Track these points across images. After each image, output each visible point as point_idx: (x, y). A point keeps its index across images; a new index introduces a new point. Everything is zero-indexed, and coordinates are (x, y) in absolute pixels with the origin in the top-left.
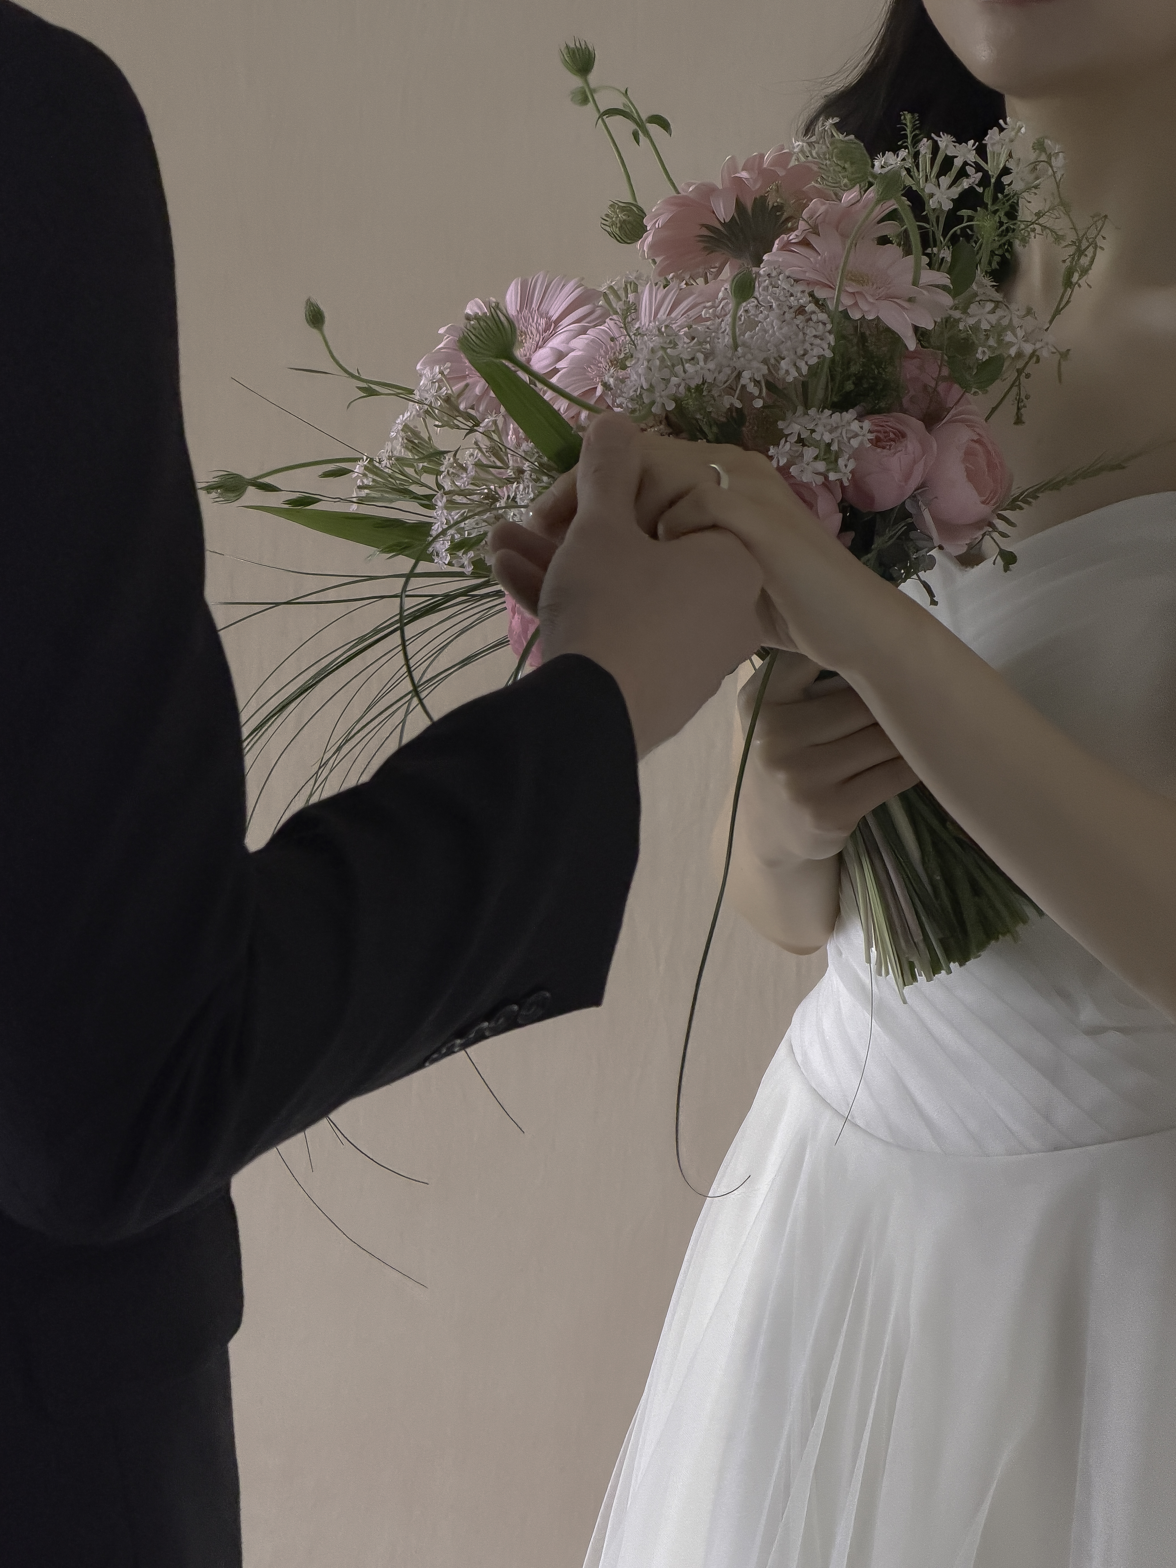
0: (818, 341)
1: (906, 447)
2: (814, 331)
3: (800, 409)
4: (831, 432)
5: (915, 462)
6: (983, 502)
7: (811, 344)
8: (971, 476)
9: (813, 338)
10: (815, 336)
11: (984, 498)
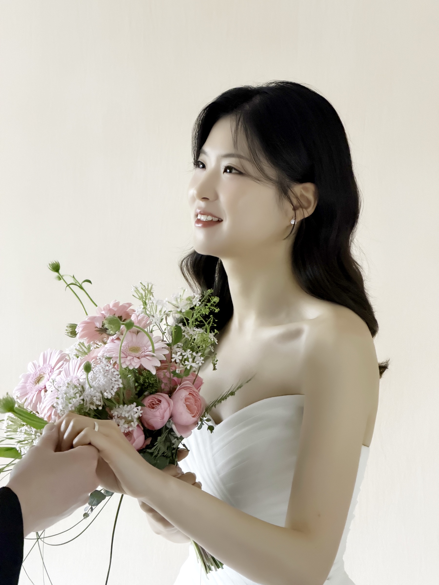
0: (117, 382)
1: (161, 407)
2: (114, 378)
3: (117, 405)
4: (128, 413)
5: (165, 411)
6: (194, 417)
7: (115, 384)
8: (188, 407)
9: (115, 382)
10: (116, 381)
11: (193, 415)
